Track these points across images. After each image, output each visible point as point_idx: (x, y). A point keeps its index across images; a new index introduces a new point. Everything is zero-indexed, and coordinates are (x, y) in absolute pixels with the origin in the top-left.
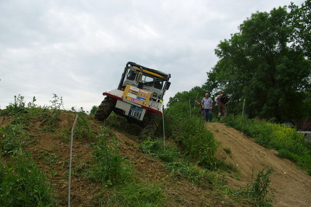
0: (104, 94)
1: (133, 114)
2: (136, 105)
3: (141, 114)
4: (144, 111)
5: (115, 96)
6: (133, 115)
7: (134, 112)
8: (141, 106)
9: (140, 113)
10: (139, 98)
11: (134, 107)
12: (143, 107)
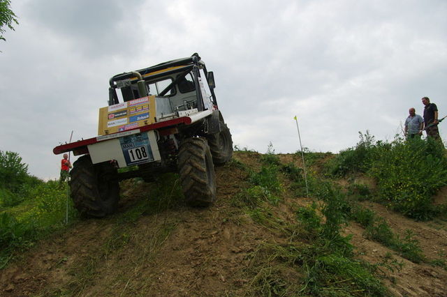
0: (58, 150)
1: (134, 158)
2: (127, 134)
3: (149, 147)
4: (152, 136)
5: (79, 142)
6: (136, 159)
7: (134, 150)
8: (138, 131)
9: (145, 145)
10: (133, 119)
11: (126, 140)
12: (145, 129)
